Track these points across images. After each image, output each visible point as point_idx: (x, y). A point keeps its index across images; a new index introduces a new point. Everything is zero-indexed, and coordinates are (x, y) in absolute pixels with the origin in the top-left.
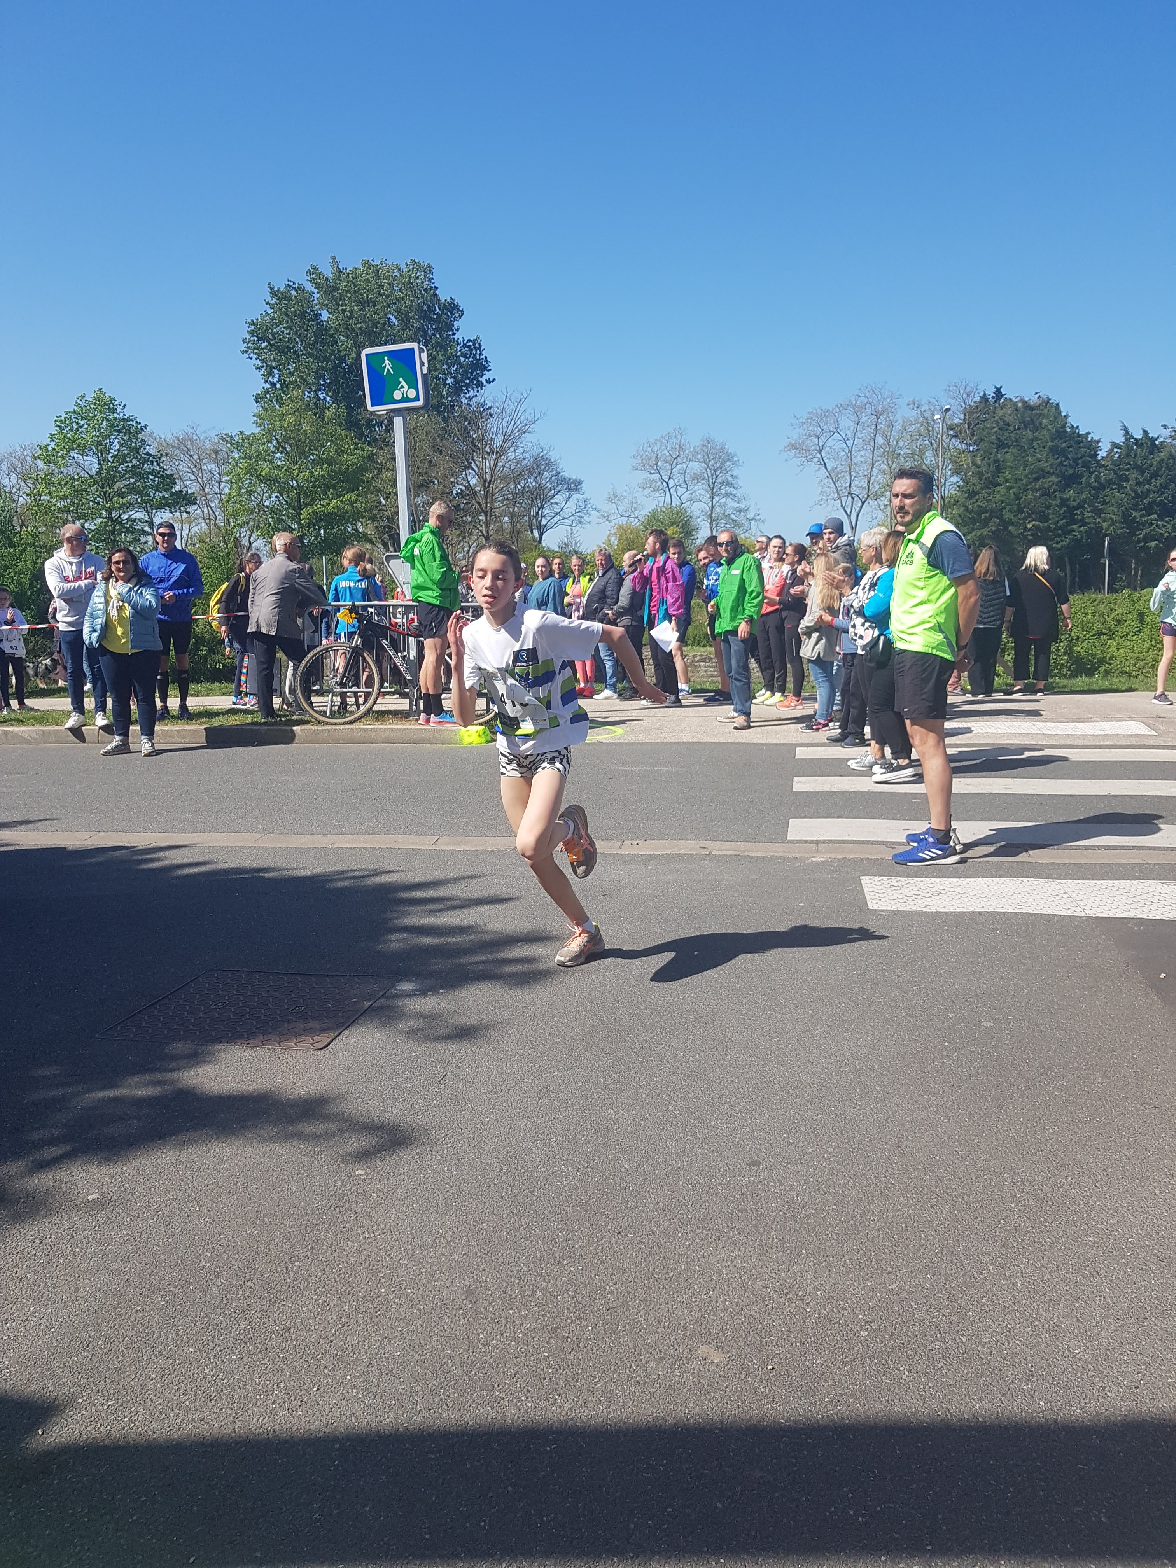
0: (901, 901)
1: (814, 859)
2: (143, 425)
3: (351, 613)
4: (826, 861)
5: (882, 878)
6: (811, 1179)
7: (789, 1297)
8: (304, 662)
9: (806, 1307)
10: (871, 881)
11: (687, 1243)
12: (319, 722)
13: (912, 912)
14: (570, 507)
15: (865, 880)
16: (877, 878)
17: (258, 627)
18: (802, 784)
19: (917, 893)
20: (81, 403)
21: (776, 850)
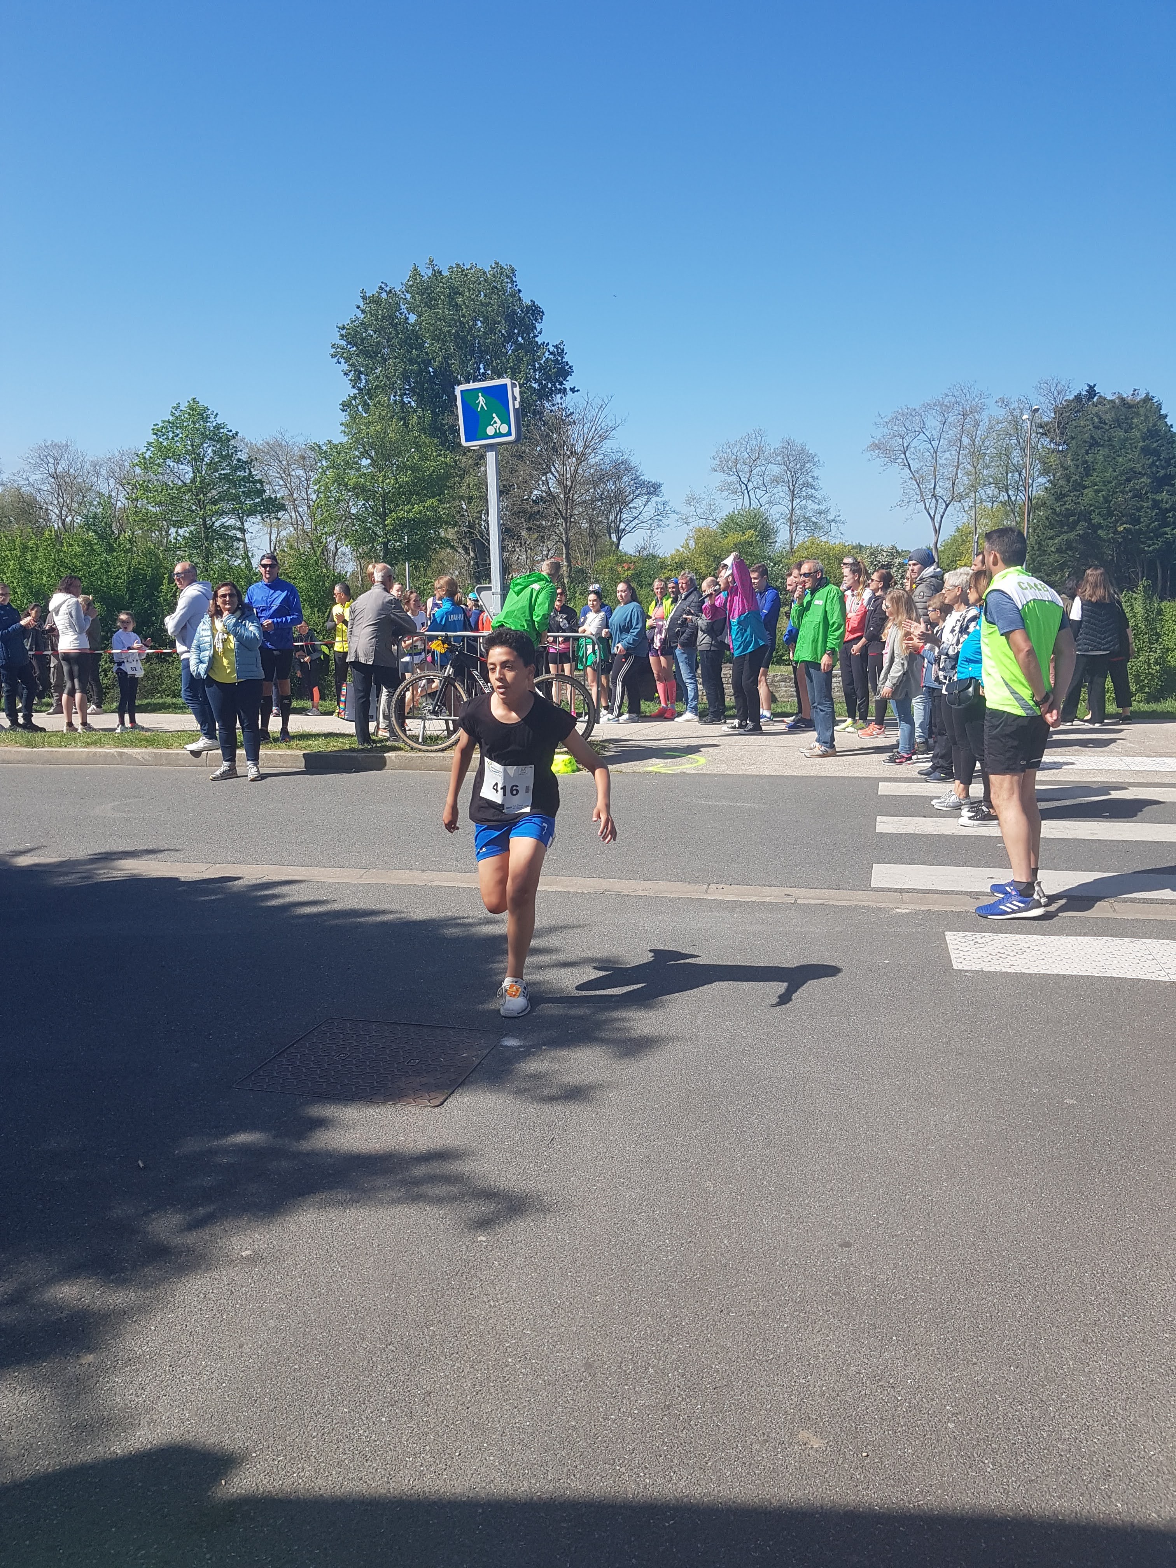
0: (986, 960)
1: (898, 910)
2: (234, 432)
3: (443, 644)
4: (911, 913)
5: (967, 933)
6: (901, 1263)
7: (880, 1384)
8: (398, 690)
9: (897, 1396)
10: (955, 937)
11: (785, 1326)
12: (412, 748)
13: (996, 972)
14: (649, 511)
15: (949, 936)
16: (961, 934)
17: (357, 657)
18: (886, 825)
19: (1002, 951)
20: (176, 412)
21: (860, 898)
